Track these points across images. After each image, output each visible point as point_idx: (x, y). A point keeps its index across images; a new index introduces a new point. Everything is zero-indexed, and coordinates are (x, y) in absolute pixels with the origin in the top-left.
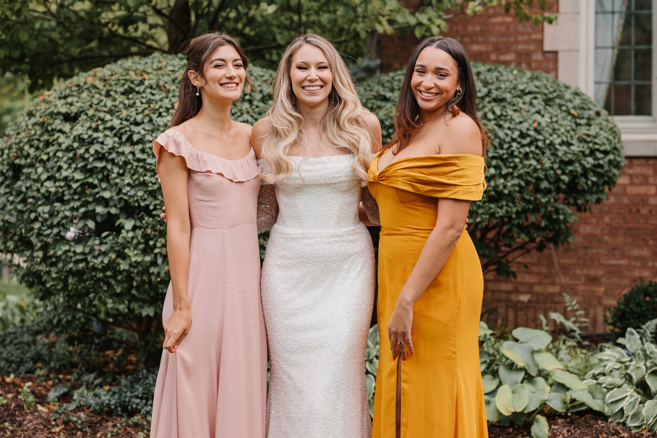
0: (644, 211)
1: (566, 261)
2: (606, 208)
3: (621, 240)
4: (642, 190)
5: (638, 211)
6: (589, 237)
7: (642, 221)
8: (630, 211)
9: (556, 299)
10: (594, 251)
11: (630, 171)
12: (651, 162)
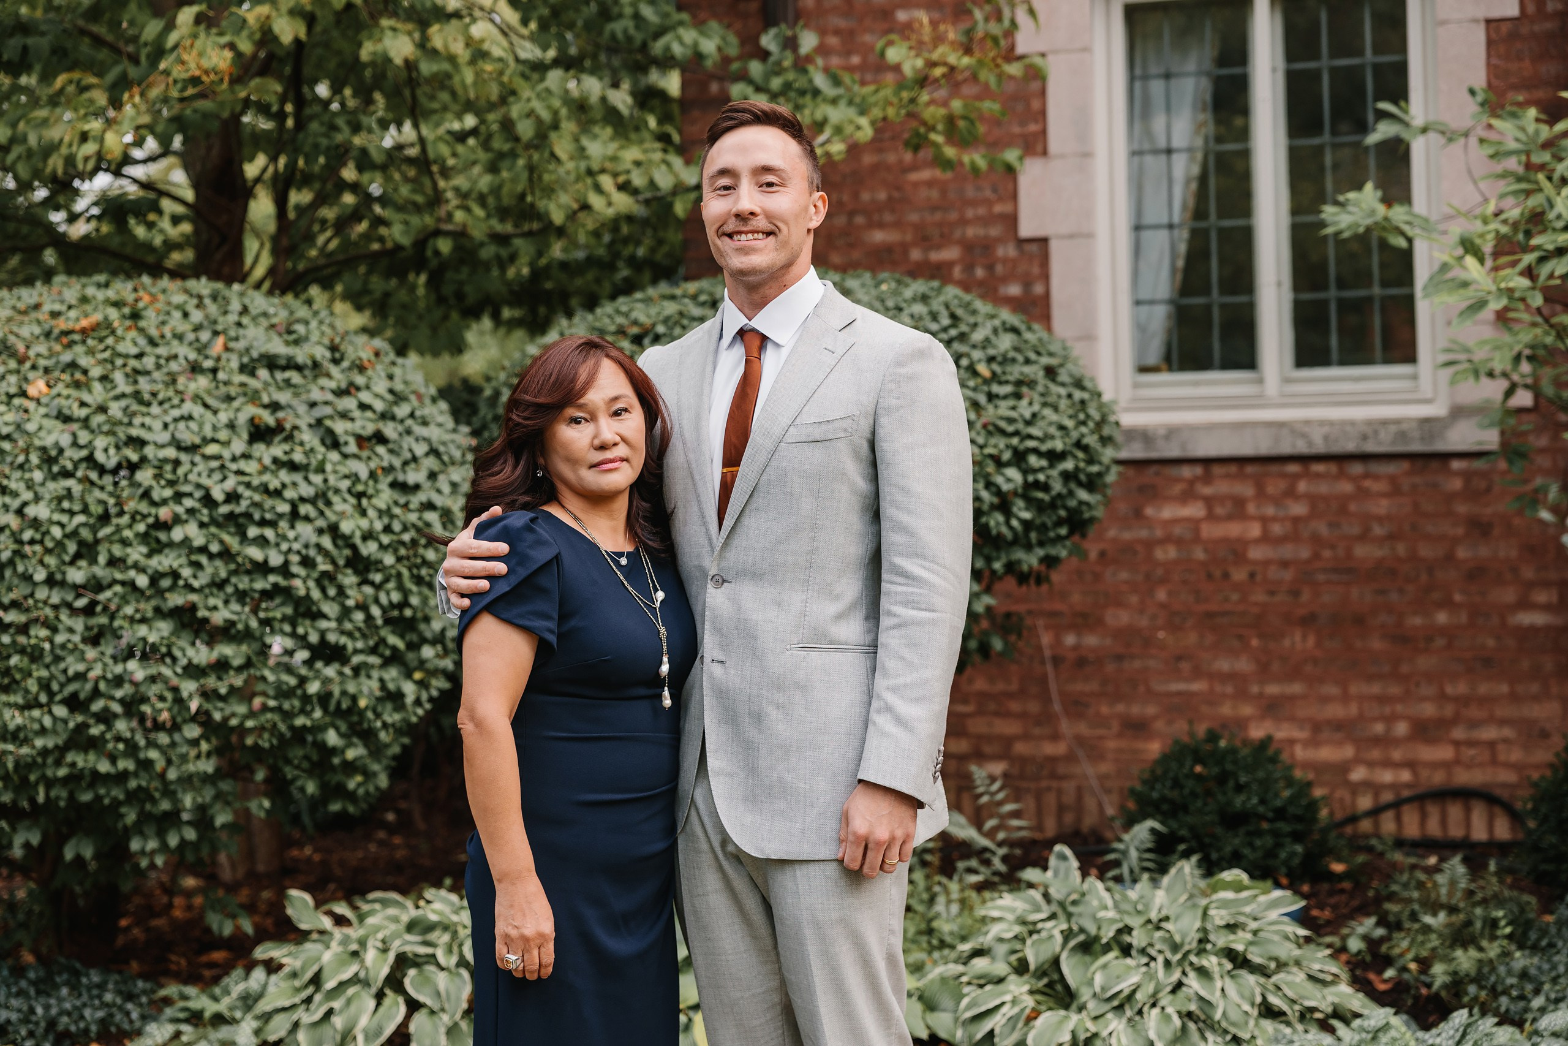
0: (1239, 575)
1: (1079, 687)
2: (1160, 572)
3: (1191, 638)
4: (1233, 529)
5: (1226, 576)
6: (1125, 634)
7: (1235, 597)
8: (1210, 576)
9: (1061, 769)
10: (1137, 664)
11: (1207, 491)
12: (1250, 469)
